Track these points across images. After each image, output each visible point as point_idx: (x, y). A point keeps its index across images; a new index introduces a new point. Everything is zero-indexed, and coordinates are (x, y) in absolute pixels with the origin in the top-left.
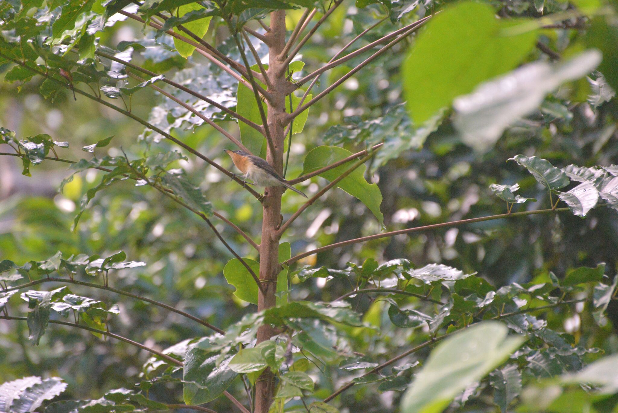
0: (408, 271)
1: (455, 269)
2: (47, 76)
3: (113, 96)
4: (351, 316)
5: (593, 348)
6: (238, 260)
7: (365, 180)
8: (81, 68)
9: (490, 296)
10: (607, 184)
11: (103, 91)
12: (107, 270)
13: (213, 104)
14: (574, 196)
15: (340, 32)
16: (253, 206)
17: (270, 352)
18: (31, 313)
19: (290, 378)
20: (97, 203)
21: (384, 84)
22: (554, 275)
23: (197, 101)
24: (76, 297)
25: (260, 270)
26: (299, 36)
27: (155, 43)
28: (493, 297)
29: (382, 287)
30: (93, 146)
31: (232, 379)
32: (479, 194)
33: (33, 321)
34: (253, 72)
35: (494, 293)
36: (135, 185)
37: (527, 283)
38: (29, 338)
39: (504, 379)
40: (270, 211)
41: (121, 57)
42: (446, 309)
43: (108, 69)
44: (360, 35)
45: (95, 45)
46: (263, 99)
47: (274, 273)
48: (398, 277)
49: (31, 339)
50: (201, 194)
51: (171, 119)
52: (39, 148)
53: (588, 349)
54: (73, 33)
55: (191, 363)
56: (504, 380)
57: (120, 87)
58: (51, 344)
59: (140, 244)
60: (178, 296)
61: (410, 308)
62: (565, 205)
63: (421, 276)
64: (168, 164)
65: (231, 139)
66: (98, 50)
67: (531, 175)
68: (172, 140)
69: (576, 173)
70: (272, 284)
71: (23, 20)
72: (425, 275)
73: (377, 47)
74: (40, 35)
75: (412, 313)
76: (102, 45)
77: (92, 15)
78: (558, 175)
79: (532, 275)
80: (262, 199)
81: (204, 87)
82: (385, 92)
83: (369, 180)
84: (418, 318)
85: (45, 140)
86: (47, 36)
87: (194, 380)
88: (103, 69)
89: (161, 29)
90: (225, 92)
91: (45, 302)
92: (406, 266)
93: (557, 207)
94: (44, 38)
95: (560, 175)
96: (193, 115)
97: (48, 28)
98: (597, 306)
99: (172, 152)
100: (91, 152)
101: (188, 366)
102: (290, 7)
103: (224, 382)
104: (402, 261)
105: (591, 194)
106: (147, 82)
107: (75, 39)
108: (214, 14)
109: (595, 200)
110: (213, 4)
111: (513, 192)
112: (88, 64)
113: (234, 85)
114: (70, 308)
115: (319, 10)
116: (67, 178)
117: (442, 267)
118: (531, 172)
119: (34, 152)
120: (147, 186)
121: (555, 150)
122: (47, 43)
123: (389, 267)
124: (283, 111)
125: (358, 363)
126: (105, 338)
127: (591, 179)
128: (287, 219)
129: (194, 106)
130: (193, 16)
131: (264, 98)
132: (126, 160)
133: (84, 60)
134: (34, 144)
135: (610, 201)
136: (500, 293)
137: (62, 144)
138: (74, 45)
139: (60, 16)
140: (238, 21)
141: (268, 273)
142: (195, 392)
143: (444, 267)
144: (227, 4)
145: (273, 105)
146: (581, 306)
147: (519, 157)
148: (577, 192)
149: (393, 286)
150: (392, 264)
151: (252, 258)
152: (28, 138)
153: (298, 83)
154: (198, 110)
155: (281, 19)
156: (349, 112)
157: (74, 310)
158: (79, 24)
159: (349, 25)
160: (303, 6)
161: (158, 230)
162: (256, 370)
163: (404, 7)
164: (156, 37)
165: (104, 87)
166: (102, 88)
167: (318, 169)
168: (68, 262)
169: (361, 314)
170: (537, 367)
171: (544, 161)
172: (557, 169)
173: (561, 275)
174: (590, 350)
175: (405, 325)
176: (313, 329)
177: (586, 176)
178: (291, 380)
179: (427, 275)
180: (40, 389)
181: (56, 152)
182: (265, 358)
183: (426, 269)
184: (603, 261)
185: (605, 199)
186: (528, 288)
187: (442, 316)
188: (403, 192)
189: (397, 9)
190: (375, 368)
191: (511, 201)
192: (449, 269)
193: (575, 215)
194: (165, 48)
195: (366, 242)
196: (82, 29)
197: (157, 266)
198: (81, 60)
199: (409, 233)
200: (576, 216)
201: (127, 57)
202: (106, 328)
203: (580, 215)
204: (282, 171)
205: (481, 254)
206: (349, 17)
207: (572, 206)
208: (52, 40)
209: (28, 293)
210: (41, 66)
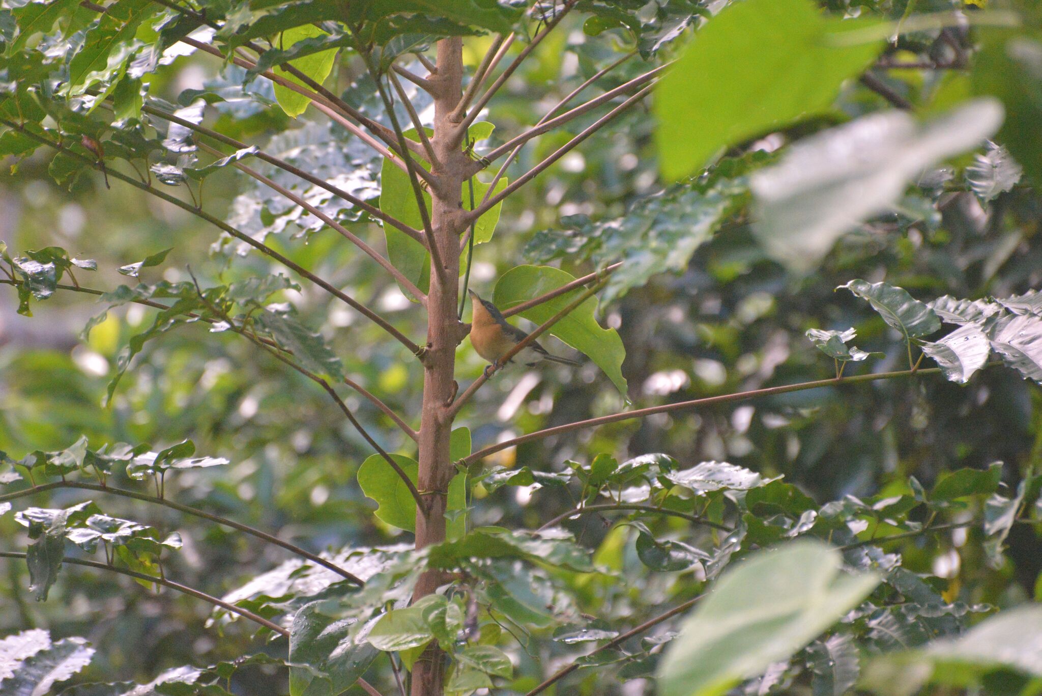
0: (667, 474)
1: (747, 470)
2: (60, 147)
3: (172, 182)
4: (575, 554)
5: (981, 605)
6: (382, 457)
7: (596, 322)
8: (118, 135)
9: (808, 518)
10: (1004, 327)
11: (155, 173)
12: (163, 471)
13: (339, 194)
14: (948, 349)
15: (557, 74)
16: (408, 366)
17: (437, 614)
18: (32, 546)
19: (472, 656)
20: (145, 361)
21: (629, 161)
22: (916, 481)
23: (311, 188)
24: (109, 519)
25: (419, 474)
26: (486, 79)
27: (242, 92)
28: (813, 519)
29: (624, 502)
30: (137, 265)
31: (371, 658)
32: (790, 346)
33: (37, 561)
34: (408, 141)
35: (814, 513)
36: (209, 330)
37: (870, 496)
38: (30, 589)
39: (831, 657)
40: (436, 375)
41: (186, 116)
42: (734, 540)
43: (163, 136)
44: (589, 81)
45: (141, 97)
46: (424, 186)
47: (443, 479)
48: (650, 483)
49: (34, 591)
50: (323, 344)
51: (268, 219)
52: (47, 271)
53: (971, 606)
54: (106, 75)
55: (302, 632)
56: (830, 660)
57: (184, 167)
58: (67, 600)
59: (218, 428)
60: (282, 517)
61: (673, 538)
62: (934, 364)
63: (690, 483)
64: (268, 296)
65: (370, 255)
66: (146, 103)
67: (877, 313)
68: (270, 254)
69: (952, 310)
70: (438, 497)
71: (20, 55)
72: (696, 481)
73: (617, 99)
74: (50, 79)
75: (676, 547)
76: (153, 96)
77: (136, 46)
78: (921, 314)
79: (879, 483)
80: (422, 355)
81: (321, 163)
82: (630, 175)
83: (603, 323)
84: (686, 555)
85: (56, 257)
86: (59, 80)
87: (307, 662)
88: (155, 137)
89: (252, 70)
90: (359, 173)
91: (57, 528)
92: (665, 466)
93: (921, 367)
94: (55, 84)
95: (924, 314)
96: (305, 213)
97: (62, 67)
98: (991, 533)
99: (274, 276)
100: (134, 275)
101: (296, 637)
102: (470, 33)
103: (358, 664)
104: (657, 457)
105: (976, 345)
106: (230, 158)
107: (108, 85)
108: (342, 43)
109: (983, 355)
110: (341, 27)
111: (846, 343)
112: (130, 128)
113: (375, 160)
114: (99, 537)
115: (520, 37)
116: (95, 317)
117: (724, 467)
118: (876, 309)
119: (38, 278)
120: (228, 331)
121: (919, 272)
122: (60, 94)
123: (636, 468)
124: (458, 206)
125: (584, 631)
126: (158, 588)
127: (977, 319)
128: (464, 388)
129: (307, 195)
130: (308, 48)
131: (427, 185)
132: (195, 287)
133: (122, 122)
134: (38, 264)
135: (1008, 355)
136: (824, 512)
137: (84, 263)
138: (105, 97)
139: (82, 46)
140: (382, 56)
141: (433, 478)
142: (310, 680)
143: (729, 467)
144: (364, 26)
145: (442, 197)
146: (961, 535)
147: (856, 283)
148: (952, 341)
149: (643, 498)
150: (642, 463)
151: (406, 454)
152: (27, 252)
153: (483, 160)
154: (314, 203)
155: (454, 52)
156: (570, 210)
157: (106, 541)
158: (115, 61)
159: (572, 62)
160: (493, 31)
161: (248, 407)
162: (414, 645)
163: (662, 31)
164: (245, 83)
165: (157, 167)
166: (153, 167)
167: (518, 303)
168: (98, 455)
169: (592, 551)
170: (886, 637)
171: (898, 290)
172: (919, 304)
173: (927, 484)
174: (975, 607)
175: (665, 567)
176: (513, 577)
177: (969, 314)
178: (474, 660)
179: (700, 481)
180: (48, 659)
181: (76, 278)
182: (429, 625)
183: (698, 471)
184: (999, 459)
185: (1001, 352)
186: (873, 503)
187: (727, 551)
188: (660, 344)
189: (652, 36)
190: (614, 639)
191: (842, 357)
192: (737, 471)
193: (950, 380)
194: (259, 102)
195: (599, 426)
196: (120, 68)
197: (247, 468)
198: (117, 121)
199: (672, 412)
200: (952, 382)
201: (195, 116)
202: (159, 571)
203: (958, 381)
204: (457, 307)
205: (794, 448)
206: (571, 48)
207: (944, 365)
208: (69, 87)
209: (27, 512)
210: (50, 130)
